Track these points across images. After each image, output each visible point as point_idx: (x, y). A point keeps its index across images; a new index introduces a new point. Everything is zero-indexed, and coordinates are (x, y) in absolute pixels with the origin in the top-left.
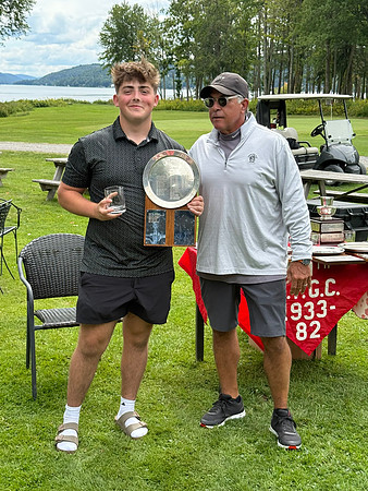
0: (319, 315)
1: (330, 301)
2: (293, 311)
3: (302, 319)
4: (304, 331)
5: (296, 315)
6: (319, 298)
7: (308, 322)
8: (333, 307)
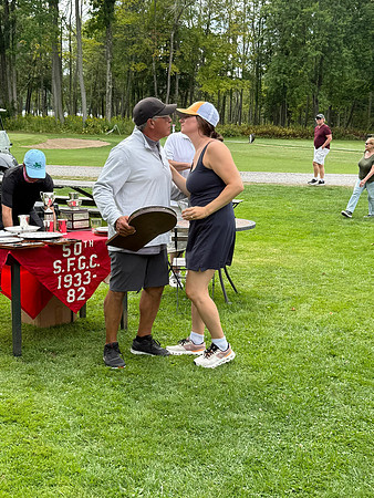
0: (85, 283)
1: (93, 271)
2: (66, 281)
3: (72, 287)
4: (73, 295)
5: (68, 283)
6: (85, 270)
7: (76, 289)
8: (95, 276)
